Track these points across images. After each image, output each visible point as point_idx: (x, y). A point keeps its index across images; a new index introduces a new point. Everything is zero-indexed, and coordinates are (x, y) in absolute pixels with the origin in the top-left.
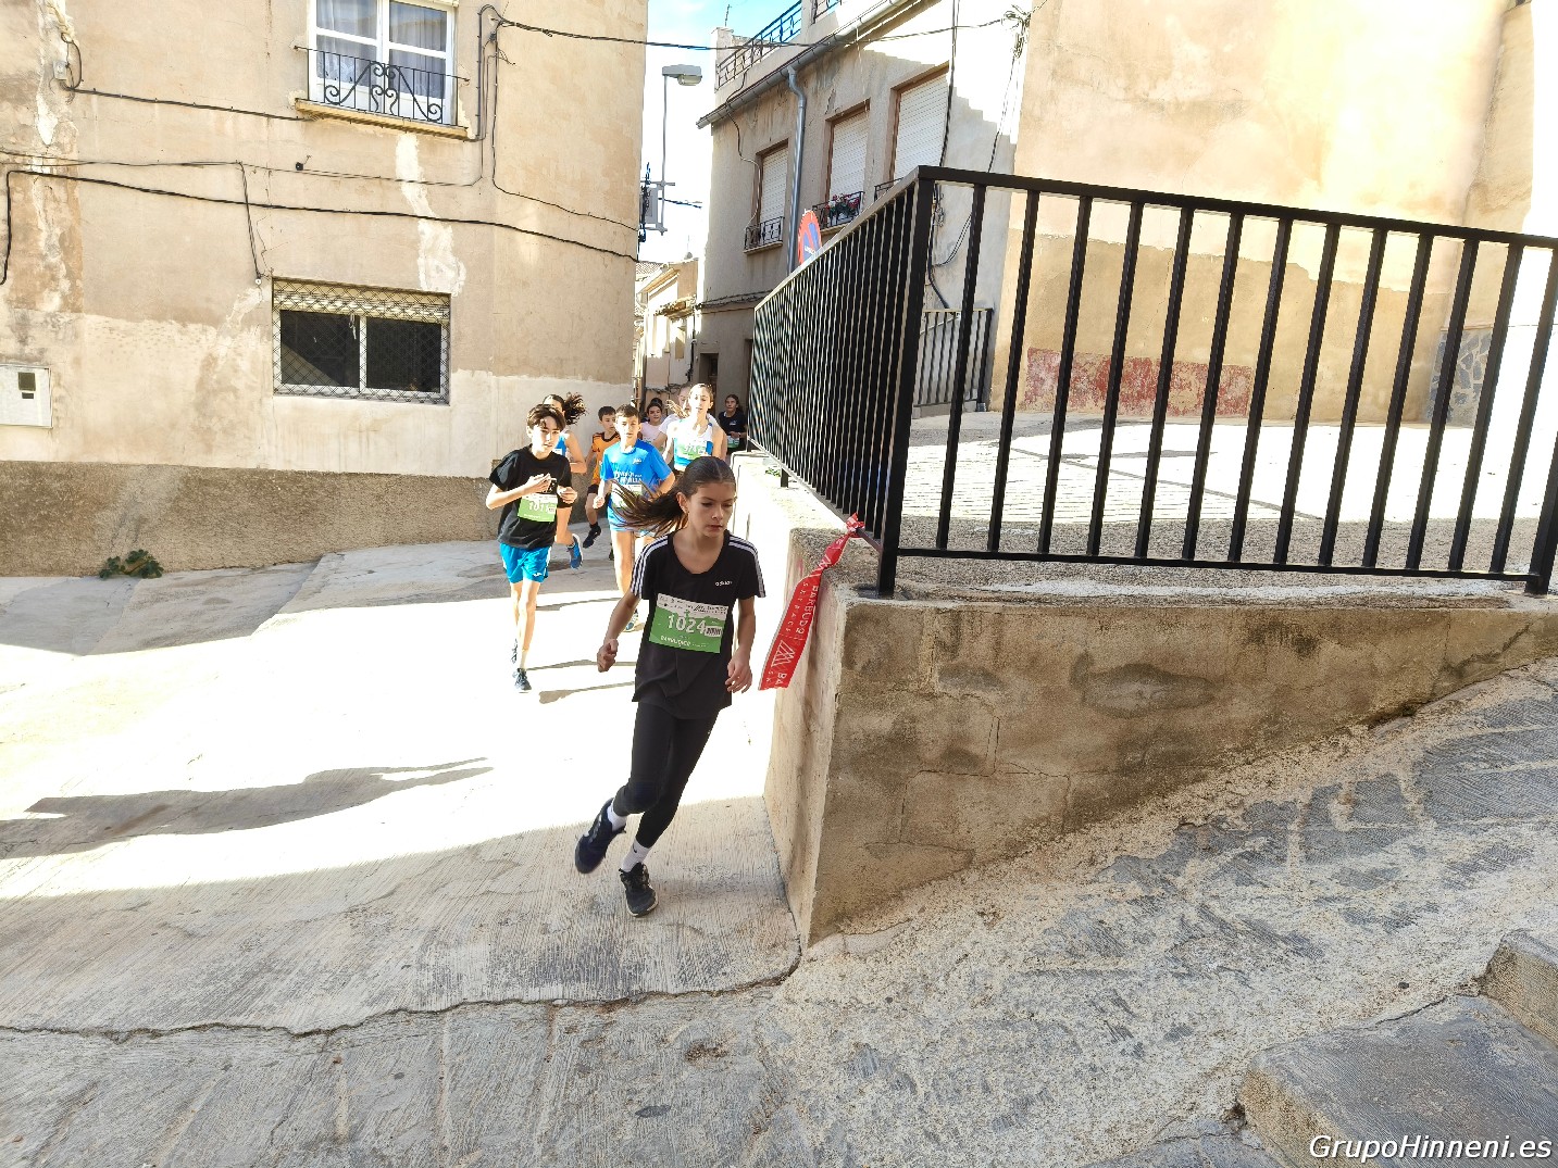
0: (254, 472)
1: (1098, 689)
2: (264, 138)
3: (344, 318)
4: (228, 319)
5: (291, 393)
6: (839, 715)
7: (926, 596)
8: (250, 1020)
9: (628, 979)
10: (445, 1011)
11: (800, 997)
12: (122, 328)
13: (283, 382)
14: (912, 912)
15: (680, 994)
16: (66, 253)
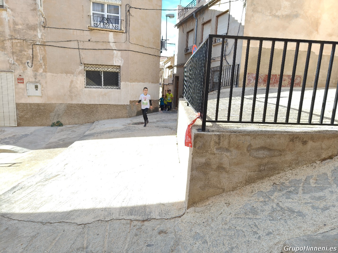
0: (81, 104)
1: (253, 152)
2: (82, 35)
3: (99, 72)
4: (75, 73)
6: (193, 158)
7: (213, 131)
8: (70, 221)
9: (148, 215)
10: (109, 221)
11: (184, 221)
12: (55, 75)
13: (86, 85)
14: (210, 202)
15: (159, 219)
16: (44, 60)
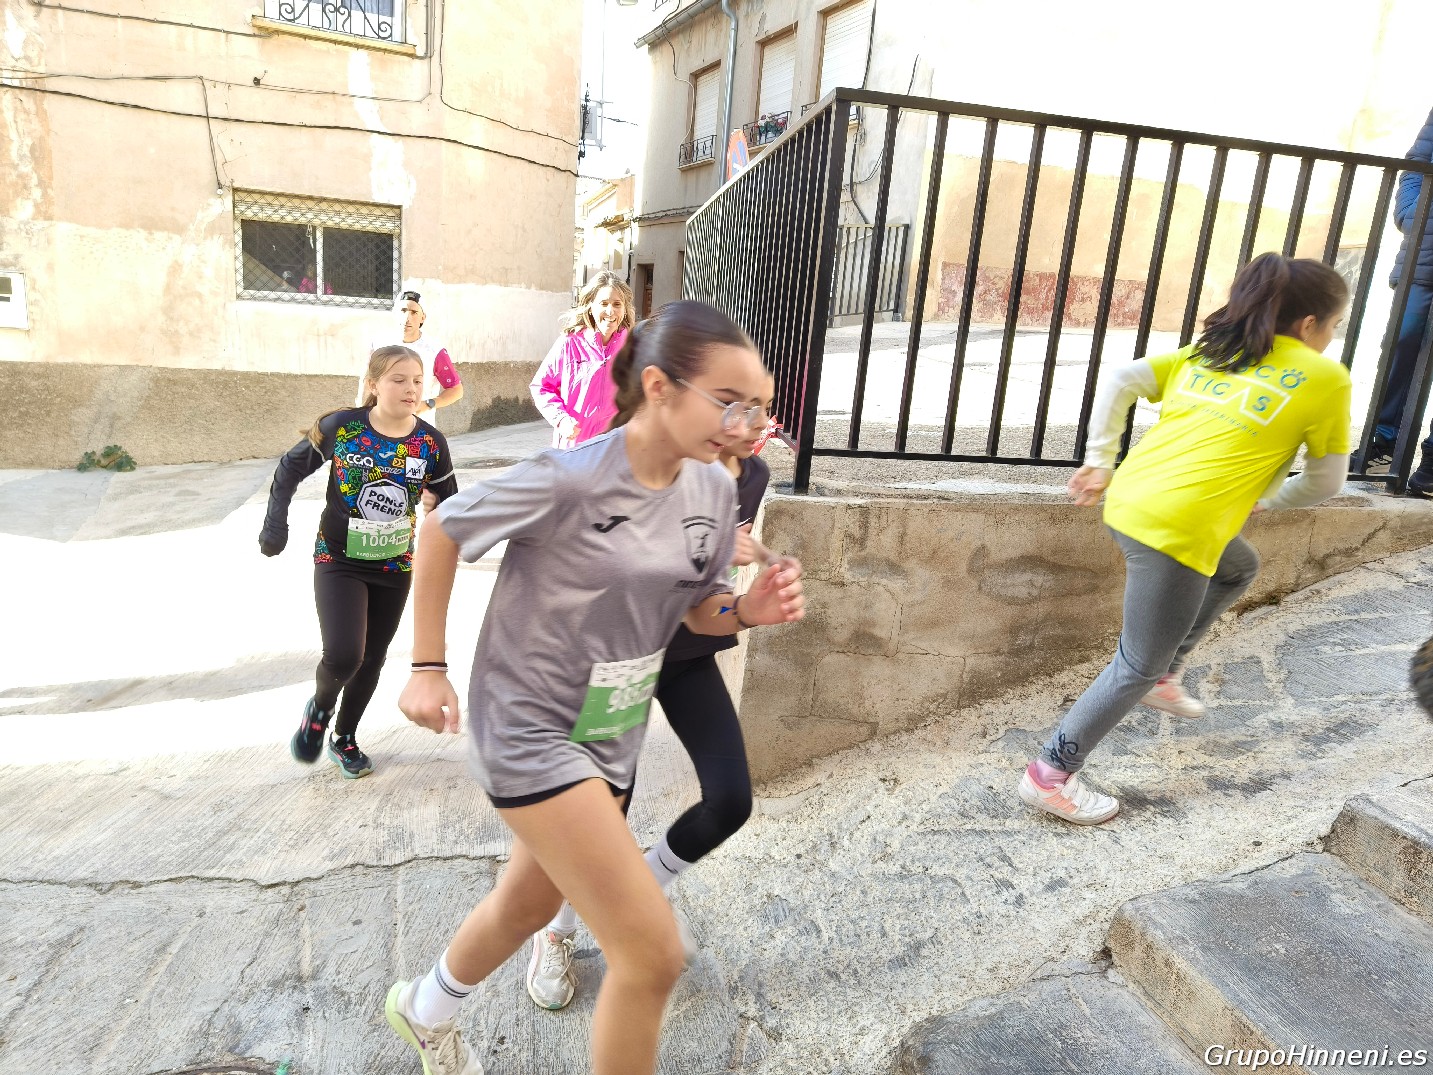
0: (219, 373)
1: (993, 578)
2: (223, 54)
3: (302, 228)
4: (191, 227)
5: (253, 298)
8: (223, 873)
10: (399, 865)
12: (93, 235)
13: (245, 288)
14: (821, 777)
16: (36, 163)
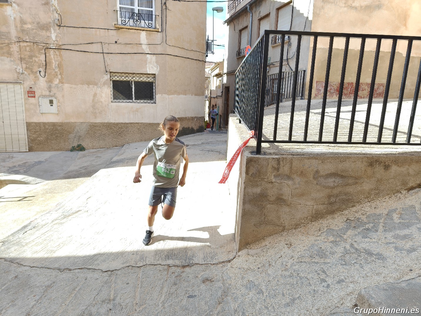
0: (107, 123)
1: (322, 180)
2: (107, 35)
3: (128, 82)
4: (99, 83)
5: (115, 102)
6: (245, 188)
7: (270, 154)
8: (93, 267)
9: (190, 259)
10: (142, 266)
11: (235, 266)
12: (74, 87)
13: (114, 99)
14: (267, 243)
15: (203, 264)
16: (59, 68)
